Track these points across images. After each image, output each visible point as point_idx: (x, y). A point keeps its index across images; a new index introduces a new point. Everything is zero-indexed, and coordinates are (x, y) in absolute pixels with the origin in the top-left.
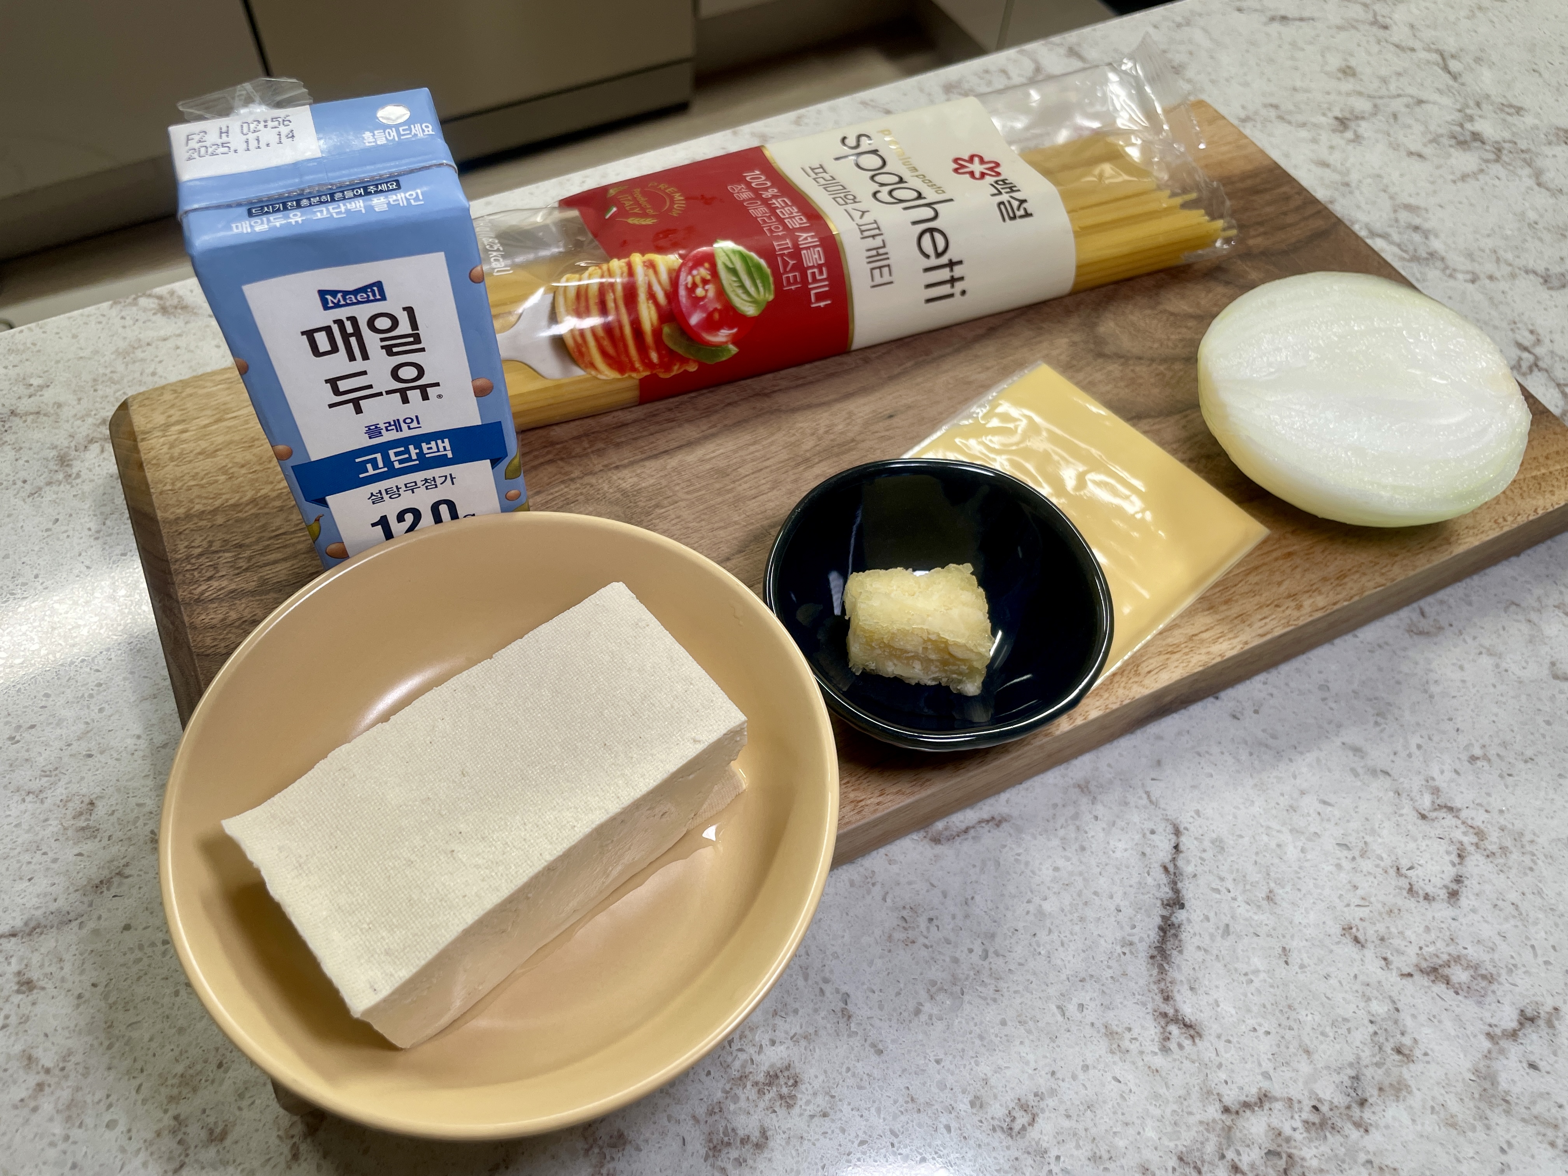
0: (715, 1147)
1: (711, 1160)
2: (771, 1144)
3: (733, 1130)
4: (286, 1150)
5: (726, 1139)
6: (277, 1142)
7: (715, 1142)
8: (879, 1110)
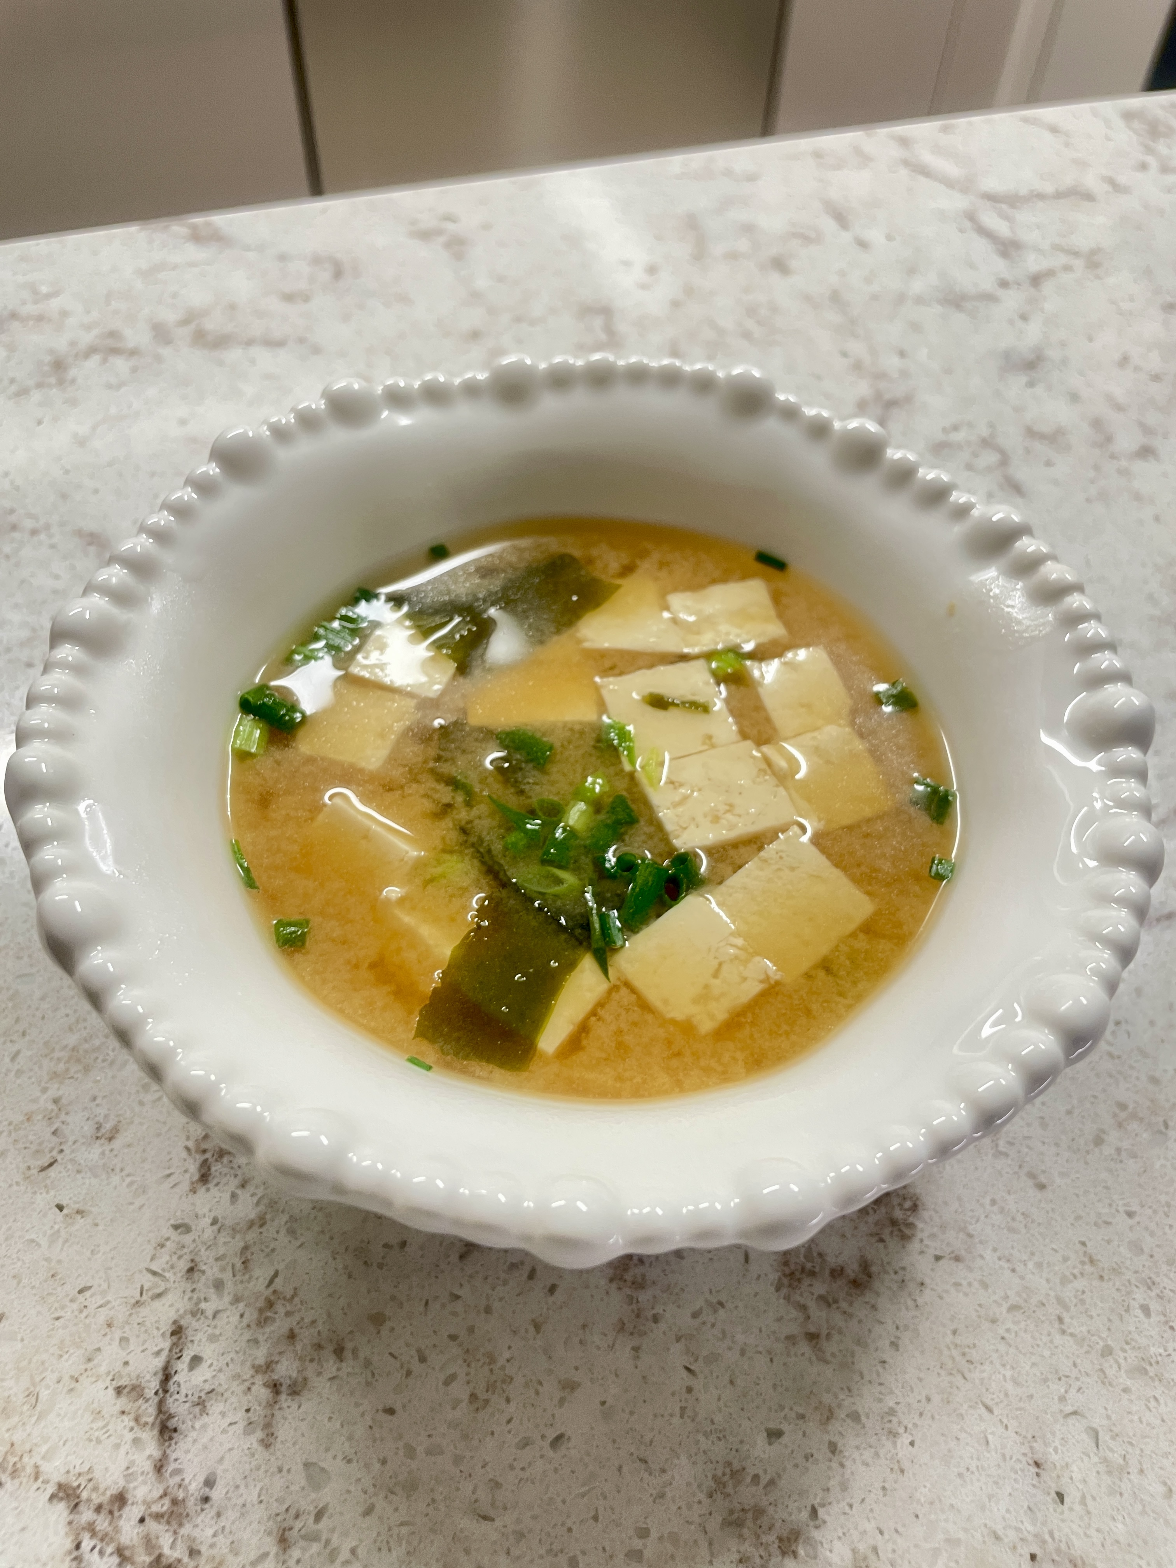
0: (792, 1274)
1: (784, 1291)
2: (876, 1284)
3: (820, 1255)
4: (193, 1168)
5: (809, 1265)
6: (184, 1154)
7: (793, 1267)
8: (1039, 1265)
